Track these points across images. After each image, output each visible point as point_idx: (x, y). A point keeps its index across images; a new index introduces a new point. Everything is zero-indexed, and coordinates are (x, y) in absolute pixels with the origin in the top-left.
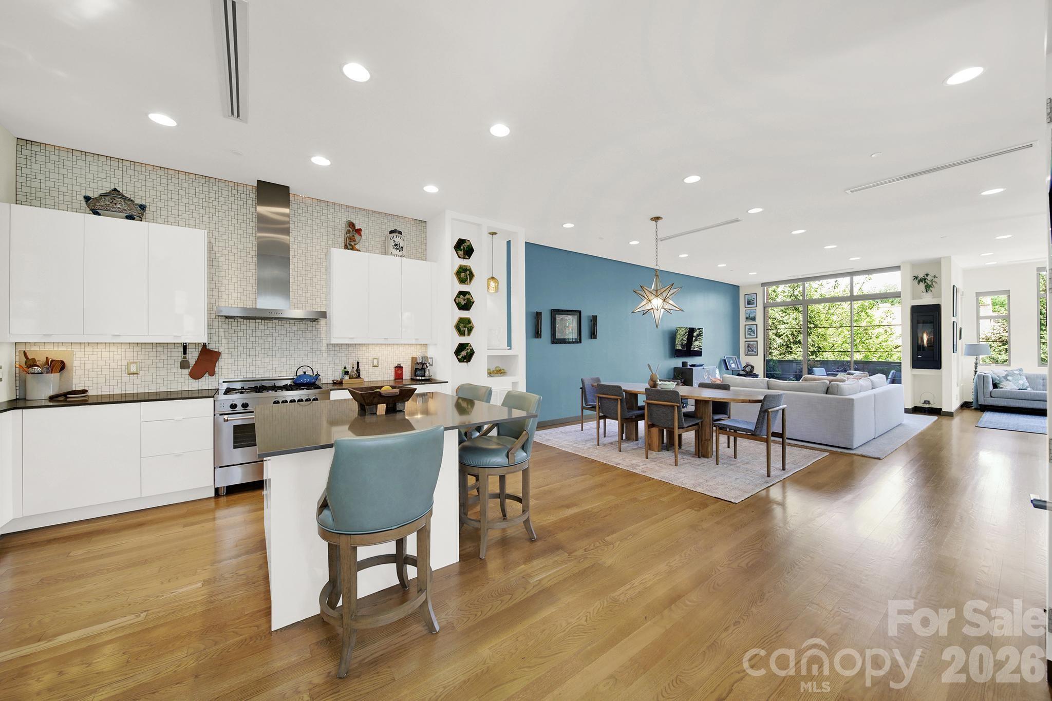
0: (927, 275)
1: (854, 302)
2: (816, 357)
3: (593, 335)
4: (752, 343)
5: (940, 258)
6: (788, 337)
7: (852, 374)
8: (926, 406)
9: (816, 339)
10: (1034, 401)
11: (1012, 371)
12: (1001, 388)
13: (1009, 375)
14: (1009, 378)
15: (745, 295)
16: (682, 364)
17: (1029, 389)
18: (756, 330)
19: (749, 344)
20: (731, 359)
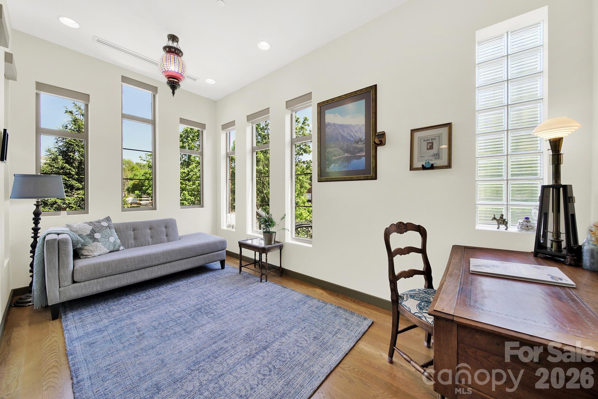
10: (138, 271)
11: (99, 222)
12: (86, 257)
13: (97, 230)
14: (97, 236)
17: (121, 248)
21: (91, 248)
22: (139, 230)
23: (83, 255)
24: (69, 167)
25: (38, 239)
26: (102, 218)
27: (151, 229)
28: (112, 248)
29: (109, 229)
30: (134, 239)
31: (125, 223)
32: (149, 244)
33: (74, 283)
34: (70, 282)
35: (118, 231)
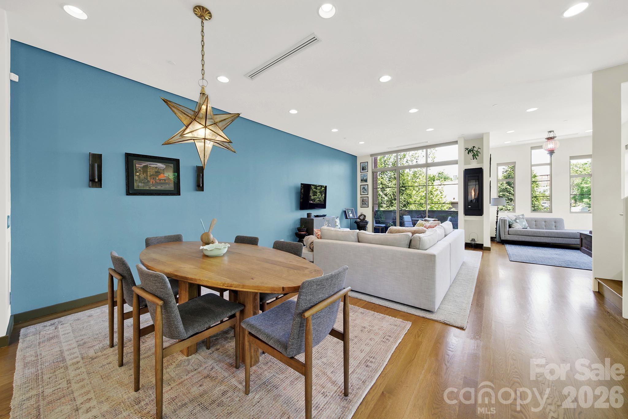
0: (474, 147)
1: (429, 168)
2: (406, 208)
3: (200, 187)
4: (365, 198)
5: (483, 134)
6: (391, 196)
7: (428, 221)
8: (473, 242)
9: (406, 197)
11: (519, 216)
12: (513, 228)
13: (517, 219)
14: (517, 221)
15: (361, 163)
16: (307, 215)
17: (528, 228)
18: (367, 189)
19: (363, 199)
20: (350, 211)
21: (515, 225)
22: (538, 221)
24: (509, 188)
25: (498, 220)
26: (520, 214)
27: (545, 222)
28: (524, 227)
29: (523, 219)
30: (536, 225)
31: (532, 218)
32: (543, 229)
33: (509, 234)
34: (507, 234)
35: (528, 220)
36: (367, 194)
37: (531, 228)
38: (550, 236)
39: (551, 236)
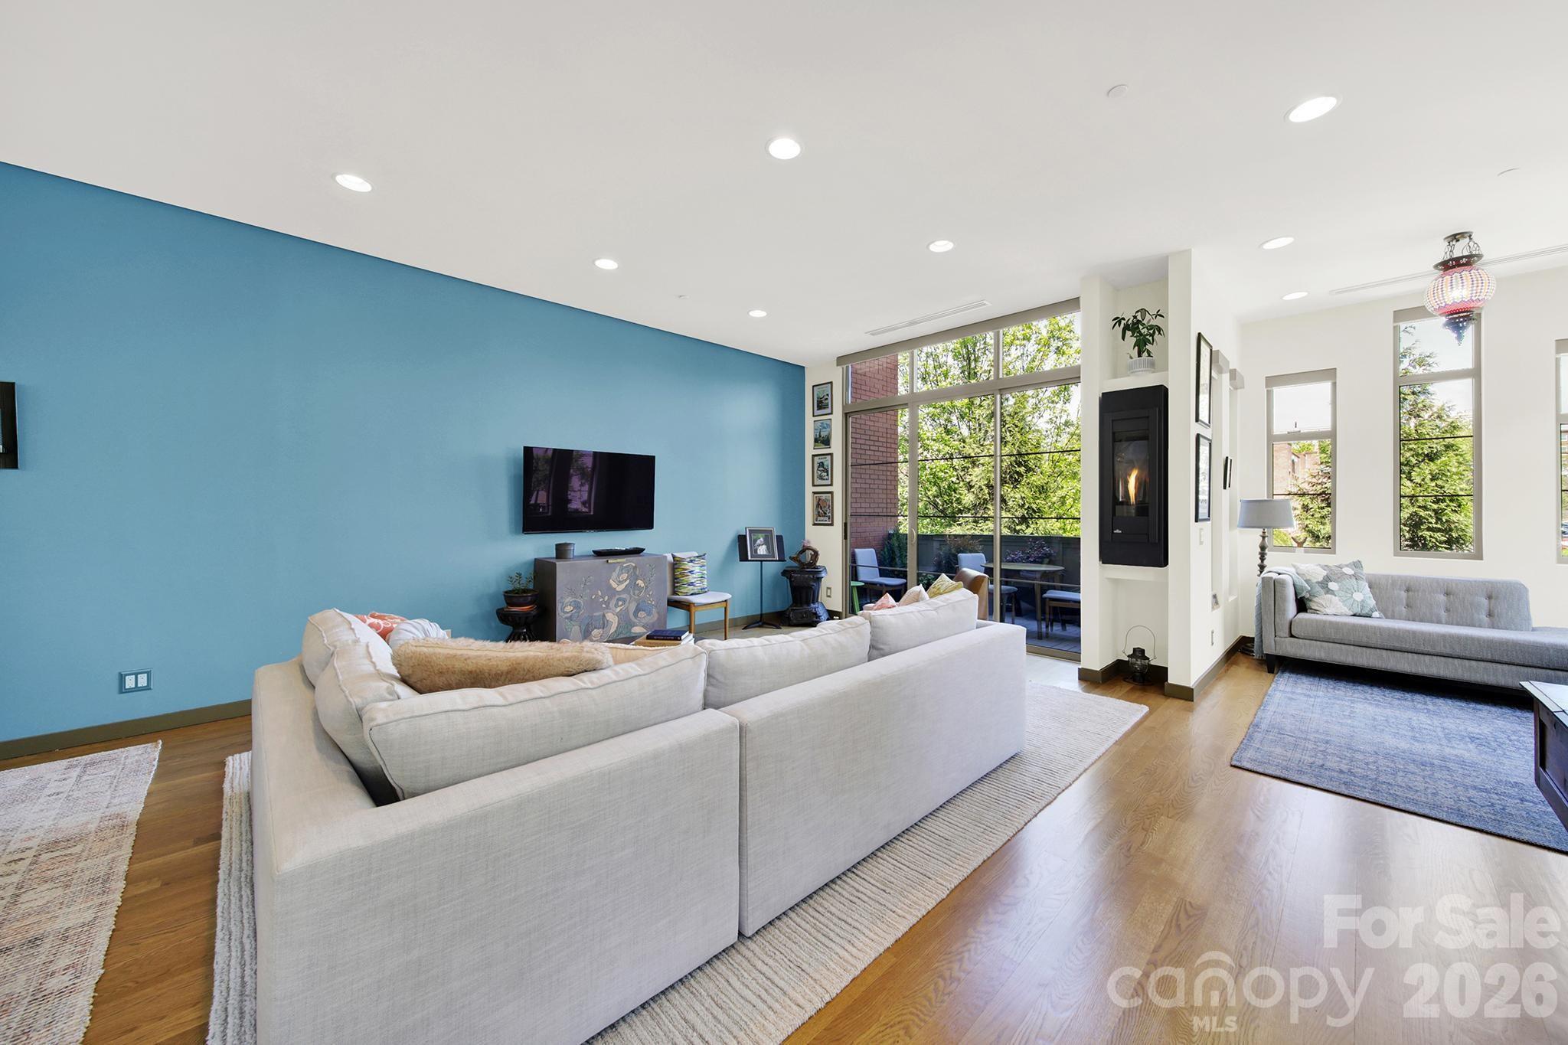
0: (1143, 313)
4: (824, 496)
5: (1166, 258)
8: (1138, 663)
10: (1389, 652)
11: (1340, 567)
12: (1315, 611)
13: (1333, 577)
14: (1332, 586)
15: (813, 386)
16: (557, 549)
17: (1376, 614)
18: (830, 467)
19: (819, 500)
20: (760, 535)
21: (1322, 601)
22: (1418, 591)
23: (1311, 609)
26: (1349, 562)
27: (1447, 594)
28: (1358, 610)
29: (1355, 580)
30: (1407, 605)
31: (1393, 577)
32: (1439, 622)
33: (1292, 636)
34: (1287, 635)
35: (1375, 585)
36: (829, 482)
37: (1389, 614)
38: (1458, 651)
39: (1462, 654)
